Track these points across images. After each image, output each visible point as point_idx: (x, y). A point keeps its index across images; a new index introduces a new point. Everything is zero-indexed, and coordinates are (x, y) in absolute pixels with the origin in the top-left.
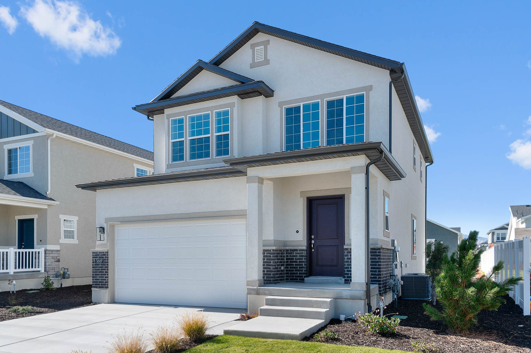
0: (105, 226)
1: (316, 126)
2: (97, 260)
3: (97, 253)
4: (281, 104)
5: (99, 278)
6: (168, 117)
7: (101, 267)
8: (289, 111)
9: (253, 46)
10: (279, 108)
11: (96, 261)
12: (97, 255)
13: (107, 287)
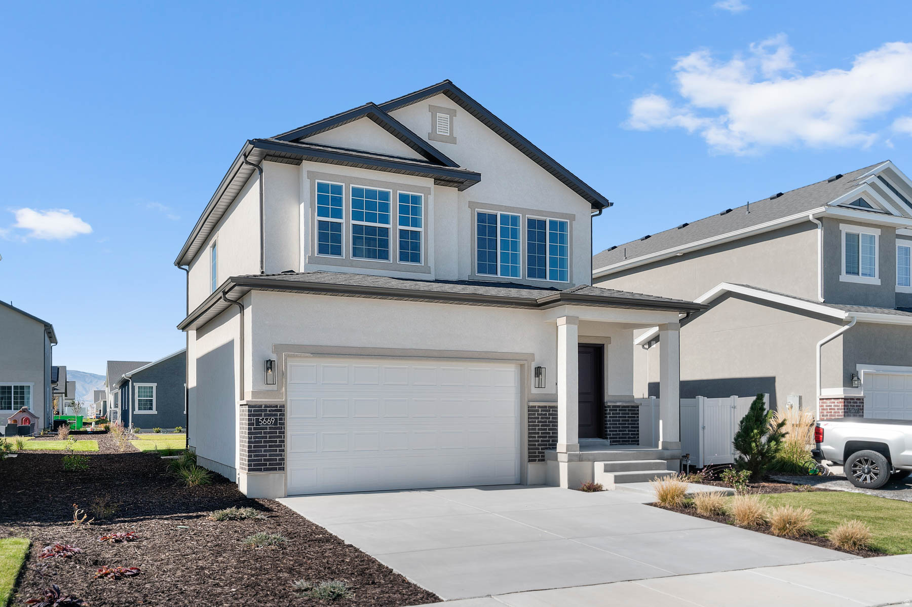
0: (273, 357)
1: (515, 246)
2: (262, 420)
3: (261, 406)
4: (472, 205)
5: (264, 452)
6: (312, 175)
7: (269, 433)
8: (481, 217)
9: (433, 110)
10: (469, 211)
11: (258, 422)
12: (261, 411)
13: (283, 469)
